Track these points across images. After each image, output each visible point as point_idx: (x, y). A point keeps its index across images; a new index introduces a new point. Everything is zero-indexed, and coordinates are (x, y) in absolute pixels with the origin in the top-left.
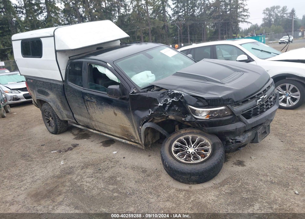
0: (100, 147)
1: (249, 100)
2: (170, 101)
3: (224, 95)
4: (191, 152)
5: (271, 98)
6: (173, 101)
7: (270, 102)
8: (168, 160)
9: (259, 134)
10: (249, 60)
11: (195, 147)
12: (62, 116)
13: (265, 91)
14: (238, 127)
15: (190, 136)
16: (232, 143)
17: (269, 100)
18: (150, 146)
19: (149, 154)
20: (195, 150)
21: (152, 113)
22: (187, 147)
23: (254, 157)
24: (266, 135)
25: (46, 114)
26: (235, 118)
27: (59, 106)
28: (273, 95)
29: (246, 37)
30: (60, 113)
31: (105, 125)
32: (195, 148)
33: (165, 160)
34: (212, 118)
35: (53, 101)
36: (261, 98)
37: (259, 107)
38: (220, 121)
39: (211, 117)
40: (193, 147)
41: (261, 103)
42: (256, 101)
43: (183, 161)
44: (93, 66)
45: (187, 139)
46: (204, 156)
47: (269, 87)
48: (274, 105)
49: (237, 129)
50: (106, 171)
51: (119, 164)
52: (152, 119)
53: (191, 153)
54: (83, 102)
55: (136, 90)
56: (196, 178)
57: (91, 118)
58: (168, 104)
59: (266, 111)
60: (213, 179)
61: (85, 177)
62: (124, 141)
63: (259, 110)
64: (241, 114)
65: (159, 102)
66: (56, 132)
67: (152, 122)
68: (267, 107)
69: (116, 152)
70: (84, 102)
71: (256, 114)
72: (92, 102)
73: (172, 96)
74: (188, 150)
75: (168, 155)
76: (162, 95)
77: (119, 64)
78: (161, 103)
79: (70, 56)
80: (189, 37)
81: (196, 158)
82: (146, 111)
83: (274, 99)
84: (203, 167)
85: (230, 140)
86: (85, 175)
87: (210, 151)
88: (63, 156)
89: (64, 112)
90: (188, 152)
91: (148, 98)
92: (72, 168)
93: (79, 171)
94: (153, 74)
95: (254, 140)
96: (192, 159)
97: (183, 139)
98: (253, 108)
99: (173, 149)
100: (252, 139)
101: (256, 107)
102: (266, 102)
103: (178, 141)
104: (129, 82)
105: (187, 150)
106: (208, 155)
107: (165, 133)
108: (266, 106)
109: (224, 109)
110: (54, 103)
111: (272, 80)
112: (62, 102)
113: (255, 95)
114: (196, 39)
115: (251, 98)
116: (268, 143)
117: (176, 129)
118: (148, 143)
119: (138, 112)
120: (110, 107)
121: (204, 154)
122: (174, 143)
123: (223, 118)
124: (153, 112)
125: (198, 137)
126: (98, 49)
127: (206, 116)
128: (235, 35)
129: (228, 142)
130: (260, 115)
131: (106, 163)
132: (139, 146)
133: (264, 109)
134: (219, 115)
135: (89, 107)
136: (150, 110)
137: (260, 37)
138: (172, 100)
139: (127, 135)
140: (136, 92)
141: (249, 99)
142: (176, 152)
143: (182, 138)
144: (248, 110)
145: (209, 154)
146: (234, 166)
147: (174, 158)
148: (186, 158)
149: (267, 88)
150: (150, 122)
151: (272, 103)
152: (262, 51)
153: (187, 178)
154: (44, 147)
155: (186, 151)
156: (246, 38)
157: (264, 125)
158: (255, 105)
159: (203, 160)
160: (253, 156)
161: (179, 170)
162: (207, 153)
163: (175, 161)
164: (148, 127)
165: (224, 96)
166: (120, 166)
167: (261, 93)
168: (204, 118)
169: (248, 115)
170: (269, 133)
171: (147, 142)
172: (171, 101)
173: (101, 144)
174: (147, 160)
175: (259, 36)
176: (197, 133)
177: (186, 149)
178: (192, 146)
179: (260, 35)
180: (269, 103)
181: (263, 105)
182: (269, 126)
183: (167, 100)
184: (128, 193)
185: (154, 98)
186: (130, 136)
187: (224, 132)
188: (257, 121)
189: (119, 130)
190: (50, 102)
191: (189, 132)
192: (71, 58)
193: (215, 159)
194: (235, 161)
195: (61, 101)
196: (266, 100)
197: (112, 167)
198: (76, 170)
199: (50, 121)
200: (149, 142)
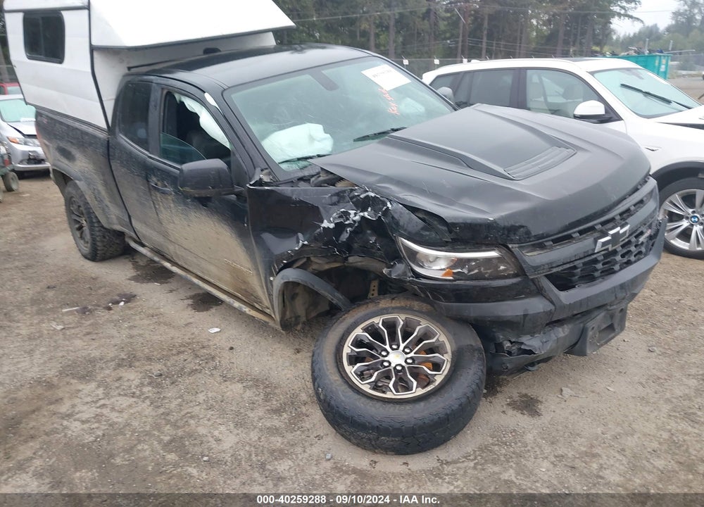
0: (183, 310)
1: (574, 236)
2: (355, 216)
3: (503, 214)
4: (393, 365)
5: (642, 233)
6: (363, 218)
7: (636, 246)
8: (327, 381)
9: (590, 333)
10: (607, 116)
11: (407, 350)
12: (108, 218)
13: (627, 213)
14: (531, 312)
15: (401, 319)
16: (510, 353)
17: (633, 240)
18: (299, 327)
19: (298, 347)
20: (406, 362)
21: (303, 245)
22: (387, 347)
23: (569, 391)
24: (613, 334)
25: (74, 208)
26: (526, 285)
27: (99, 193)
28: (650, 227)
29: (623, 54)
30: (103, 210)
31: (197, 256)
32: (407, 353)
33: (318, 380)
34: (461, 278)
35: (86, 179)
36: (612, 232)
37: (602, 258)
38: (483, 289)
39: (457, 277)
40: (403, 351)
41: (610, 248)
42: (595, 242)
43: (366, 388)
44: (177, 96)
45: (391, 326)
46: (424, 380)
47: (641, 202)
48: (646, 255)
49: (527, 318)
50: (173, 383)
51: (212, 364)
52: (305, 260)
53: (395, 368)
54: (147, 190)
55: (269, 174)
56: (392, 441)
57: (165, 235)
58: (350, 225)
59: (621, 269)
60: (442, 447)
61: (116, 393)
62: (236, 304)
63: (599, 266)
64: (546, 276)
65: (324, 216)
66: (94, 256)
67: (305, 269)
68: (625, 260)
69: (218, 330)
70: (150, 189)
71: (589, 278)
72: (164, 193)
73: (362, 204)
74: (386, 359)
75: (329, 367)
76: (335, 199)
77: (236, 98)
78: (330, 222)
79: (131, 65)
80: (484, 46)
81: (403, 385)
82: (289, 237)
83: (651, 237)
84: (416, 416)
85: (505, 342)
86: (117, 388)
87: (446, 368)
88: (89, 323)
89: (112, 208)
90: (386, 364)
91: (295, 202)
92: (92, 361)
93: (107, 372)
94: (328, 135)
95: (576, 348)
96: (391, 385)
97: (380, 325)
98: (583, 261)
99: (347, 349)
100: (568, 344)
101: (595, 256)
102: (623, 246)
103: (365, 330)
104: (253, 152)
105: (386, 356)
106: (439, 379)
107: (339, 299)
108: (623, 256)
109: (498, 258)
110: (89, 184)
111: (652, 183)
112: (106, 184)
113: (596, 225)
114: (500, 51)
115: (581, 232)
116: (618, 352)
117: (372, 292)
118: (293, 319)
119: (268, 237)
120: (204, 213)
121: (427, 375)
122: (352, 334)
123: (490, 282)
124: (306, 243)
125: (423, 325)
126: (207, 51)
127: (444, 272)
128: (598, 49)
129: (499, 347)
130: (601, 282)
131: (182, 357)
132: (271, 323)
133: (614, 265)
134: (480, 272)
135: (159, 205)
136: (300, 235)
137: (658, 58)
138: (362, 214)
139: (246, 291)
140: (269, 181)
141: (574, 233)
142: (354, 360)
143: (378, 321)
144: (568, 263)
145: (442, 377)
146: (510, 412)
147: (342, 377)
148: (376, 382)
149: (634, 205)
150: (298, 267)
151: (643, 249)
152: (647, 94)
153: (370, 439)
154: (51, 294)
155: (381, 358)
156: (623, 58)
157: (608, 307)
158: (590, 253)
159: (420, 392)
160: (567, 387)
161: (348, 414)
162: (436, 375)
163: (345, 387)
164: (291, 280)
165: (502, 216)
166: (214, 372)
167: (613, 219)
168: (439, 275)
169: (564, 280)
170: (622, 328)
171: (290, 318)
172: (357, 218)
173: (190, 302)
174: (287, 364)
175: (656, 56)
176: (421, 313)
177: (384, 353)
178: (402, 346)
179: (658, 54)
180: (633, 248)
181: (615, 252)
182: (623, 311)
183: (346, 214)
184: (205, 458)
185: (313, 205)
186: (252, 295)
187: (489, 321)
188: (588, 299)
189: (227, 277)
190: (80, 180)
191: (398, 305)
192: (133, 70)
193: (454, 396)
194: (516, 397)
195: (104, 181)
196: (627, 240)
197: (193, 372)
198: (102, 368)
199: (83, 227)
200: (297, 317)
